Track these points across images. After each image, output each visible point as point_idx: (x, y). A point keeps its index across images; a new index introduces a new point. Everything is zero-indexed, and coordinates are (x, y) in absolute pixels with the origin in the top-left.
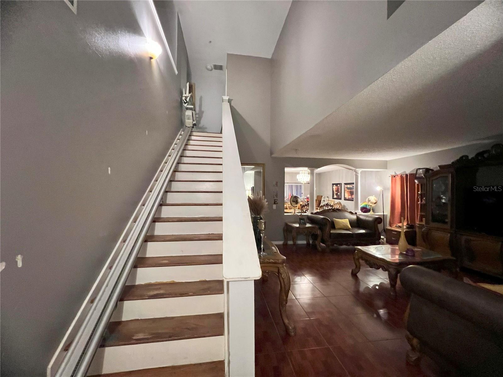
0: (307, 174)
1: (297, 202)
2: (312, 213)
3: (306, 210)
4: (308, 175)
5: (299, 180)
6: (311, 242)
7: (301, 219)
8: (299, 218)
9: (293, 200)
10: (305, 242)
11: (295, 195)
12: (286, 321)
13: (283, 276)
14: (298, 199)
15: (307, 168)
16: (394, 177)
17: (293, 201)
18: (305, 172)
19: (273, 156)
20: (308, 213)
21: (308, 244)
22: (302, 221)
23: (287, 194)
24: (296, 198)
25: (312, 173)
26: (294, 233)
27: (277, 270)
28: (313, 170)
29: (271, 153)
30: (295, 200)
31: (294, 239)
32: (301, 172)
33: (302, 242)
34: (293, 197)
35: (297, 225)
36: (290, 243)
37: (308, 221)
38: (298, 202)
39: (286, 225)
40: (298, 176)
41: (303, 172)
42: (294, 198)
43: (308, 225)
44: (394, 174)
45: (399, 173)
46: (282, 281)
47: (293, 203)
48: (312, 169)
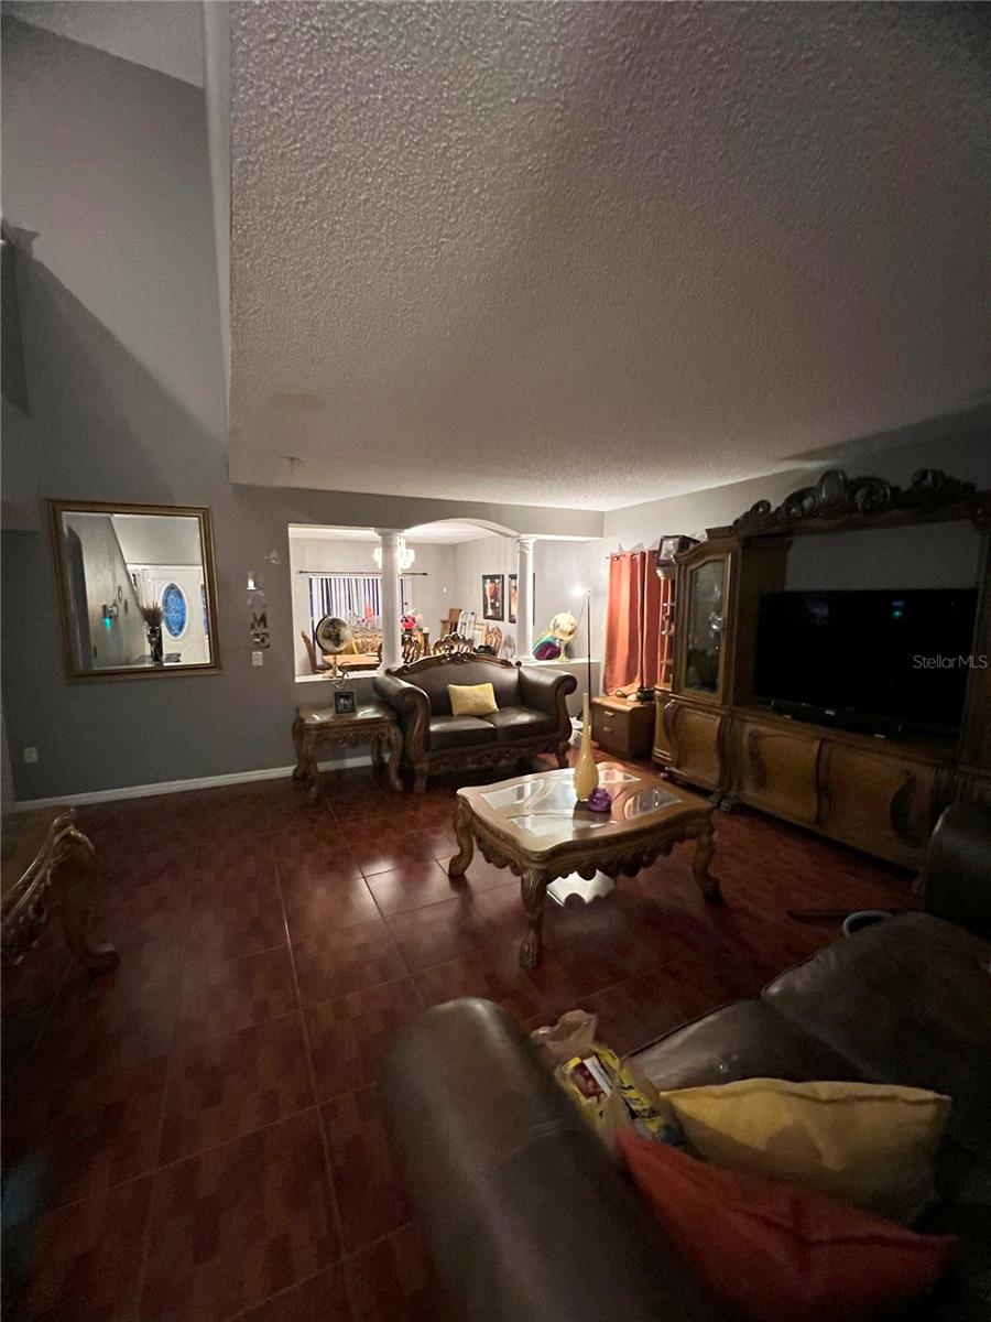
8: (336, 694)
9: (326, 634)
14: (343, 629)
16: (615, 558)
20: (379, 672)
22: (342, 700)
24: (335, 626)
28: (392, 534)
34: (325, 624)
38: (341, 638)
42: (328, 626)
43: (365, 714)
44: (616, 551)
45: (628, 548)
47: (326, 643)
48: (385, 530)
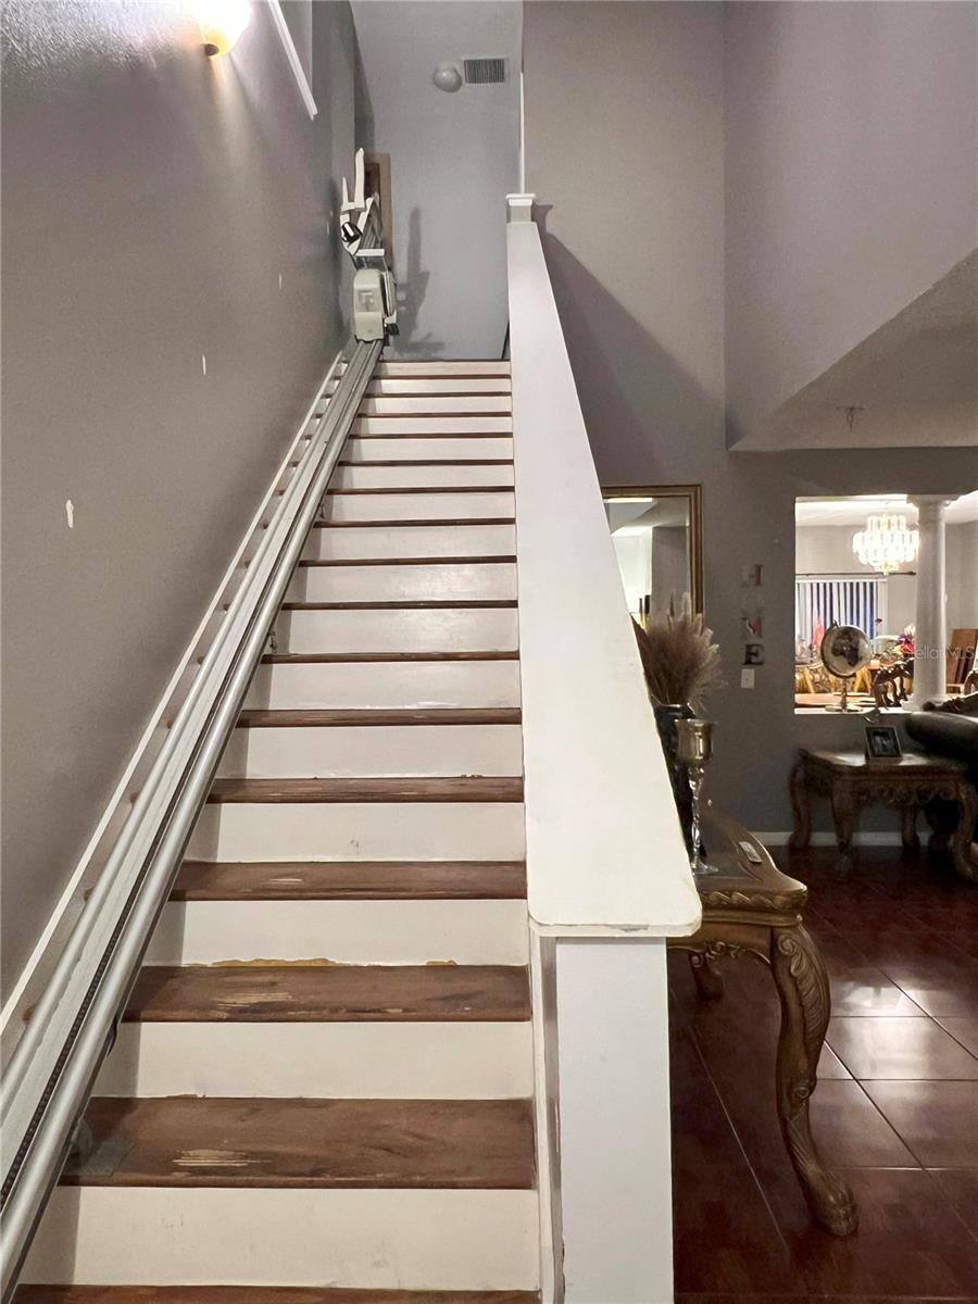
0: (904, 527)
1: (854, 657)
2: (929, 707)
3: (898, 692)
4: (907, 533)
5: (863, 559)
6: (924, 837)
7: (872, 732)
8: (868, 729)
9: (839, 647)
10: (893, 839)
11: (843, 622)
12: (811, 1169)
13: (797, 968)
14: (862, 641)
15: (905, 496)
17: (837, 652)
18: (894, 519)
19: (737, 447)
20: (911, 707)
21: (910, 847)
22: (878, 739)
23: (807, 626)
24: (850, 639)
25: (928, 522)
26: (842, 796)
27: (764, 942)
28: (937, 504)
29: (732, 432)
30: (844, 646)
31: (843, 823)
32: (875, 519)
33: (879, 838)
34: (836, 634)
35: (858, 761)
36: (824, 838)
37: (908, 741)
38: (860, 654)
39: (806, 758)
40: (858, 537)
41: (884, 519)
42: (839, 637)
43: (910, 760)
46: (789, 989)
47: (837, 662)
48: (931, 498)
